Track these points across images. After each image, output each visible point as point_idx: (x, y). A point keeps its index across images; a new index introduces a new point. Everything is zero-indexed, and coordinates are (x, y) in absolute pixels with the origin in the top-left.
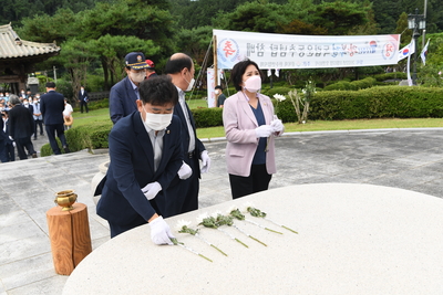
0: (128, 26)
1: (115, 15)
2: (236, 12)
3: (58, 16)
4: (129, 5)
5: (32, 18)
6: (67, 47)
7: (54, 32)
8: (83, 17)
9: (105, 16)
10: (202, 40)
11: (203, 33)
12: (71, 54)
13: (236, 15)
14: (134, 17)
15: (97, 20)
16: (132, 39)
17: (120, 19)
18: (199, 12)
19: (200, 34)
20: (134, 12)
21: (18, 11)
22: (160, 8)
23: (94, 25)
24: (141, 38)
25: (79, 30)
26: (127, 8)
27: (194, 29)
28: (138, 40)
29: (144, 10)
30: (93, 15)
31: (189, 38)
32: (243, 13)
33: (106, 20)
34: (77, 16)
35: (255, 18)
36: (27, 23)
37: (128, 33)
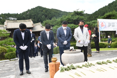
0: (71, 21)
1: (68, 18)
2: (105, 16)
3: (52, 20)
4: (72, 15)
5: (46, 21)
6: (54, 27)
7: (51, 24)
8: (59, 20)
9: (65, 19)
10: (94, 25)
11: (94, 22)
12: (55, 29)
13: (104, 17)
14: (73, 19)
15: (63, 20)
16: (72, 25)
17: (69, 19)
18: (92, 17)
19: (93, 23)
20: (73, 17)
21: (42, 20)
22: (81, 16)
23: (62, 22)
24: (75, 24)
25: (58, 23)
26: (71, 16)
27: (91, 22)
28: (74, 25)
29: (76, 17)
30: (62, 19)
31: (89, 24)
32: (107, 16)
33: (65, 20)
34: (57, 20)
35: (111, 17)
36: (44, 22)
37: (71, 23)
